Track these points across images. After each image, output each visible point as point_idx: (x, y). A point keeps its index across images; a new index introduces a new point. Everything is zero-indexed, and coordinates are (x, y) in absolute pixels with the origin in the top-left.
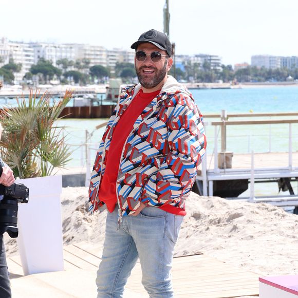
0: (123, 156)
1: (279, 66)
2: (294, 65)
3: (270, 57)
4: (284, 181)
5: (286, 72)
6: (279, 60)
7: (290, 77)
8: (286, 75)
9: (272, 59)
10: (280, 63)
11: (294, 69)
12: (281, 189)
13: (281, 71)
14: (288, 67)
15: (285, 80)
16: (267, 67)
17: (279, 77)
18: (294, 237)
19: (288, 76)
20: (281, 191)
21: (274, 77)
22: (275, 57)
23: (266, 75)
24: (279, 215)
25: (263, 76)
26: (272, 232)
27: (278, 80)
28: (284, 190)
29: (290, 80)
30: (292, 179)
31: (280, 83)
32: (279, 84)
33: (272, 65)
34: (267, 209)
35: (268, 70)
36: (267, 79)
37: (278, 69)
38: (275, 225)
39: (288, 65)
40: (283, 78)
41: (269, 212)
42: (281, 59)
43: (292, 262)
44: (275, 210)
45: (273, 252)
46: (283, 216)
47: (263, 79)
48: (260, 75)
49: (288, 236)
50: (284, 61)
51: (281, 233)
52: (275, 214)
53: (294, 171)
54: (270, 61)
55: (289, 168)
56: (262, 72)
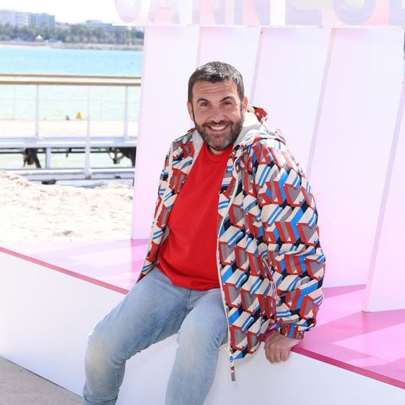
0: (221, 263)
1: (26, 23)
2: (44, 23)
3: (17, 13)
4: (30, 153)
5: (34, 31)
6: (27, 17)
7: (39, 37)
8: (34, 34)
9: (18, 15)
10: (27, 20)
11: (43, 29)
12: (27, 163)
13: (28, 30)
14: (37, 26)
15: (33, 40)
16: (13, 24)
17: (26, 36)
18: (39, 209)
19: (37, 36)
20: (26, 165)
21: (20, 36)
22: (22, 13)
23: (12, 33)
24: (22, 184)
25: (8, 34)
26: (13, 203)
27: (25, 40)
28: (30, 163)
29: (40, 41)
30: (39, 150)
31: (27, 43)
32: (27, 45)
33: (19, 22)
34: (8, 177)
35: (13, 28)
36: (13, 38)
37: (25, 27)
38: (17, 195)
39: (37, 23)
40: (31, 39)
41: (10, 182)
42: (29, 16)
43: (36, 236)
44: (17, 178)
45: (13, 225)
46: (27, 185)
47: (8, 37)
48: (4, 33)
49: (32, 207)
50: (33, 18)
51: (24, 205)
52: (18, 183)
53: (40, 141)
54: (16, 17)
55: (36, 137)
56: (7, 30)
